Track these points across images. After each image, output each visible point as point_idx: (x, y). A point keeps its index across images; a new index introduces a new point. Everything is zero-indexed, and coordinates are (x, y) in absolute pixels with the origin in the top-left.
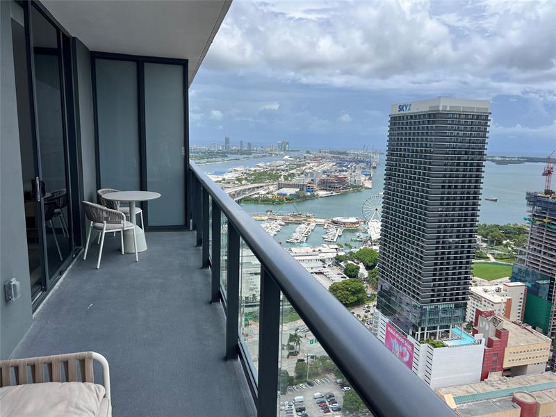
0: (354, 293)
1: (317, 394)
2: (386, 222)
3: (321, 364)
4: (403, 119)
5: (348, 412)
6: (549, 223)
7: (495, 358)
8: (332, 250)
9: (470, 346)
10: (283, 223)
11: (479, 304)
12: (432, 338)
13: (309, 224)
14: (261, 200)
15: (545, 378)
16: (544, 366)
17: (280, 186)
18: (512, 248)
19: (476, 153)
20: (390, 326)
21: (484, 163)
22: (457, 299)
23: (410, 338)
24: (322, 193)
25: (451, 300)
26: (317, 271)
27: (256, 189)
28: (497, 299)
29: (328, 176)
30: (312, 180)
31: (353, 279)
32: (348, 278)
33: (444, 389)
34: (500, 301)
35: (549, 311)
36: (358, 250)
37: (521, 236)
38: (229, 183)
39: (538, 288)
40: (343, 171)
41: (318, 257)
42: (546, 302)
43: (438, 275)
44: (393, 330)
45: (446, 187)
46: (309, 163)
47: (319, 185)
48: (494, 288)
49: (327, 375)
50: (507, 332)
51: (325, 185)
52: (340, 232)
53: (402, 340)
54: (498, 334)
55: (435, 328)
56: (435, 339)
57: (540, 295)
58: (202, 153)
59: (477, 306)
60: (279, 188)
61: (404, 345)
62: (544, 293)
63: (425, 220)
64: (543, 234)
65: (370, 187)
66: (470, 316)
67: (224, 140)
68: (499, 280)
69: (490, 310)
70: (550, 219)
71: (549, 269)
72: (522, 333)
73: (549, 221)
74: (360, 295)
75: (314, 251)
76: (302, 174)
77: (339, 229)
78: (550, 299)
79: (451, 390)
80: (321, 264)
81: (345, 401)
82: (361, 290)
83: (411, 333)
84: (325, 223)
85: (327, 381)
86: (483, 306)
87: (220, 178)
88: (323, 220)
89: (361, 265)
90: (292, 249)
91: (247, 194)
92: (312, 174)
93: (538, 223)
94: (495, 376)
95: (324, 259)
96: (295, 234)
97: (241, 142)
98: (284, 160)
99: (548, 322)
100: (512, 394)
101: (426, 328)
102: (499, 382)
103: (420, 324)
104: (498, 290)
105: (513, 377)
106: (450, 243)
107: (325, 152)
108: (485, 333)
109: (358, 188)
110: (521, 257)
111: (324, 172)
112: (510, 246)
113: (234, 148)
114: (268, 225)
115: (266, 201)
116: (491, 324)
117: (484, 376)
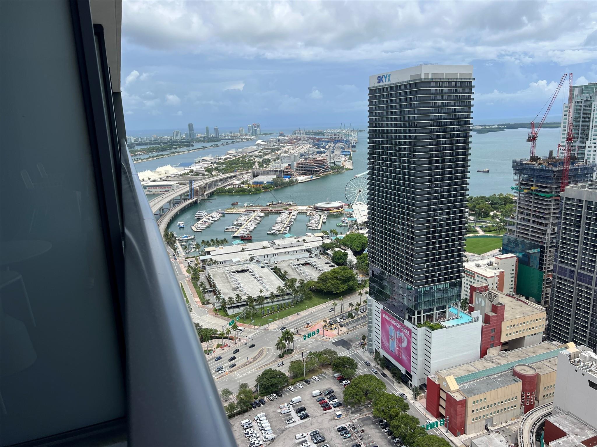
0: (344, 282)
1: (316, 392)
2: (373, 204)
3: (317, 360)
4: (383, 92)
5: (349, 407)
6: (536, 190)
7: (492, 334)
8: (317, 239)
9: (467, 325)
10: (263, 215)
11: (472, 280)
12: (429, 320)
13: (290, 213)
14: (236, 191)
15: (543, 348)
16: (542, 336)
17: (255, 174)
18: (500, 219)
19: (462, 123)
20: (385, 313)
21: (471, 133)
22: (452, 278)
23: (406, 323)
24: (301, 178)
25: (446, 279)
26: (303, 262)
27: (229, 179)
28: (489, 273)
29: (306, 159)
30: (289, 165)
31: (342, 267)
32: (336, 266)
33: (445, 371)
34: (493, 275)
35: (541, 279)
36: (344, 236)
37: (507, 206)
38: (198, 175)
39: (529, 258)
40: (321, 152)
41: (303, 248)
42: (537, 271)
43: (430, 255)
44: (389, 316)
45: (434, 162)
46: (284, 147)
47: (297, 170)
48: (486, 262)
49: (323, 370)
50: (502, 306)
51: (304, 169)
52: (323, 218)
53: (399, 326)
54: (494, 308)
55: (431, 310)
56: (432, 321)
57: (531, 265)
58: (164, 143)
59: (471, 282)
60: (254, 176)
61: (401, 331)
62: (535, 263)
63: (413, 199)
64: (531, 202)
65: (351, 167)
66: (465, 293)
67: (188, 127)
68: (489, 253)
69: (484, 285)
70: (537, 186)
71: (539, 237)
72: (517, 305)
73: (537, 188)
74: (351, 283)
75: (298, 241)
76: (278, 159)
77: (322, 216)
78: (541, 268)
79: (452, 371)
80: (307, 254)
81: (345, 395)
82: (351, 278)
83: (407, 317)
84: (307, 210)
85: (324, 377)
86: (476, 282)
87: (187, 170)
88: (305, 208)
89: (349, 252)
90: (275, 241)
91: (220, 186)
92: (288, 159)
93: (525, 191)
94: (493, 352)
95: (310, 249)
96: (276, 225)
97: (207, 128)
98: (257, 145)
99: (540, 290)
100: (512, 368)
101: (422, 312)
102: (499, 357)
103: (415, 307)
104: (490, 264)
105: (511, 350)
106: (441, 220)
107: (300, 133)
108: (482, 309)
109: (338, 169)
110: (510, 227)
111: (301, 155)
112: (498, 218)
113: (199, 135)
114: (247, 218)
115: (241, 192)
116: (487, 300)
117: (483, 353)
